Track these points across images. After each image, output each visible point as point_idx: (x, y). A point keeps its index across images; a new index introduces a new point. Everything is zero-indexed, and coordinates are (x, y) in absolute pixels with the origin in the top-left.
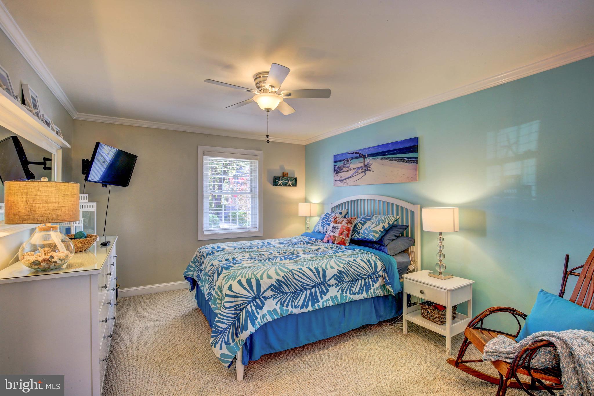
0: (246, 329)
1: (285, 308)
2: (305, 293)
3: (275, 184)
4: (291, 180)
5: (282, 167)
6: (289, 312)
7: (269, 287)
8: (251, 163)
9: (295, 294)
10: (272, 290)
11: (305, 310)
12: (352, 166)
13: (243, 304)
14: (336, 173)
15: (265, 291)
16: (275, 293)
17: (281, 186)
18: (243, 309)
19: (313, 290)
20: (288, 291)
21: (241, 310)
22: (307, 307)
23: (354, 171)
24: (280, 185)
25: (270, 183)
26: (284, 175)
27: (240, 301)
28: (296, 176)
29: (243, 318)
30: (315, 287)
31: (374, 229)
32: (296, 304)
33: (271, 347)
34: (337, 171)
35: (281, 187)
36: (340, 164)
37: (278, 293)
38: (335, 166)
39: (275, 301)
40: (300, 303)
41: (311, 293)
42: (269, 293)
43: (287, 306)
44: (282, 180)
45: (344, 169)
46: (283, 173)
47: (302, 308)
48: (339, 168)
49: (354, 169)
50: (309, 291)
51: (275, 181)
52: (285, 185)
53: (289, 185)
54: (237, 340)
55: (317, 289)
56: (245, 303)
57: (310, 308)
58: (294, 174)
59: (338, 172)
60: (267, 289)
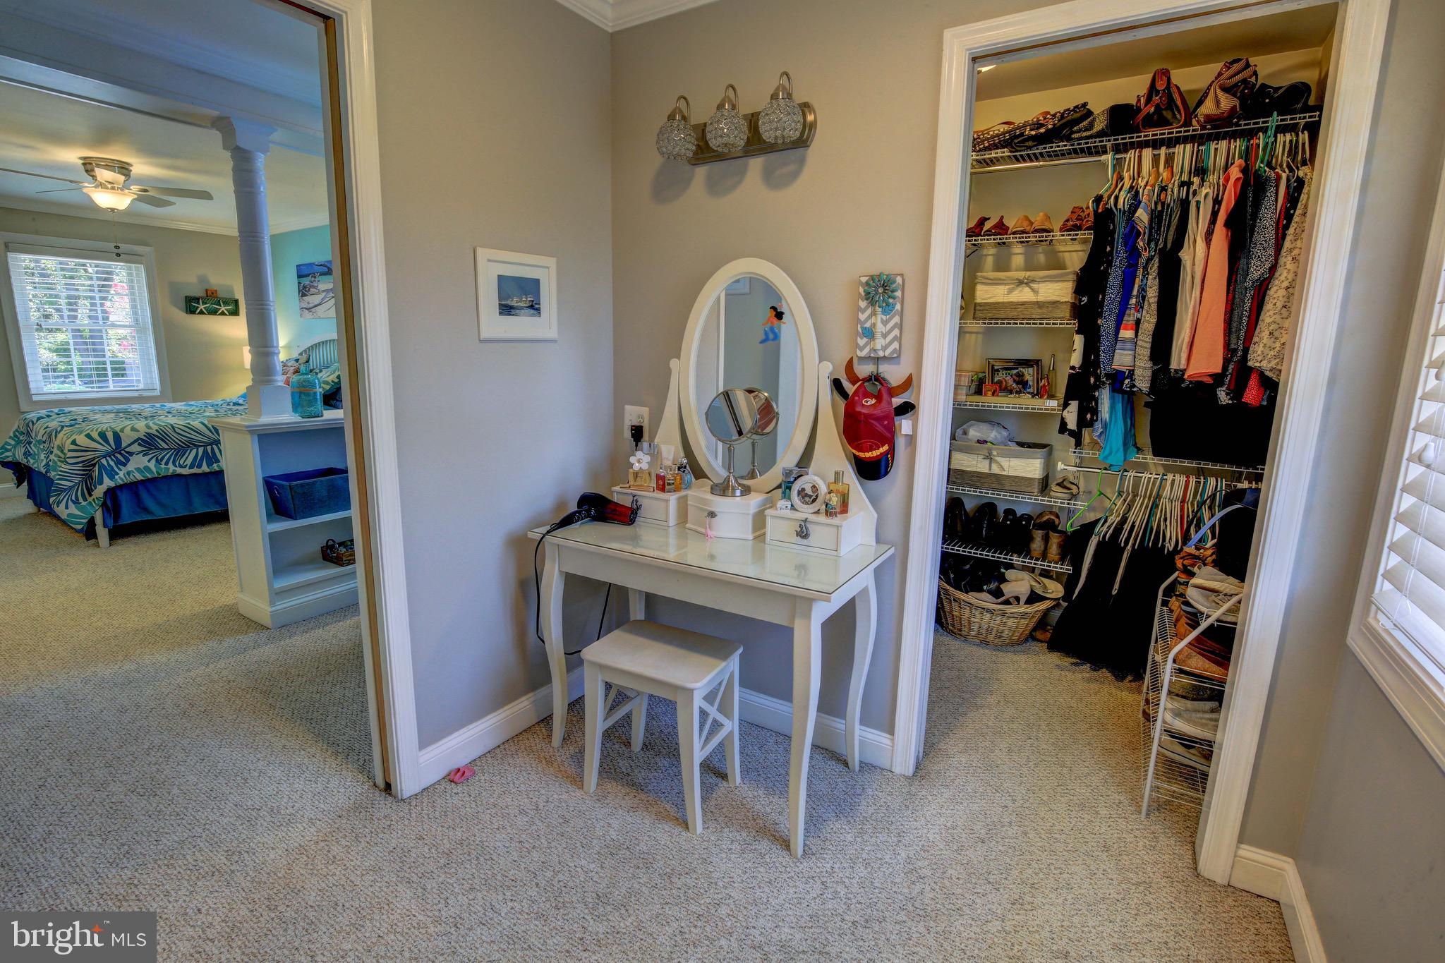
0: (101, 483)
1: (163, 466)
2: (194, 451)
3: (191, 311)
4: (226, 303)
5: (203, 279)
6: (171, 471)
7: (136, 441)
8: (130, 268)
9: (179, 451)
10: (139, 444)
11: (195, 470)
12: (322, 287)
13: (94, 458)
14: (302, 296)
15: (129, 445)
16: (144, 449)
17: (205, 314)
18: (95, 464)
19: (209, 448)
20: (166, 446)
21: (94, 465)
22: (199, 466)
23: (324, 294)
24: (201, 313)
25: (178, 307)
26: (210, 293)
27: (89, 455)
28: (236, 298)
29: (96, 473)
30: (211, 444)
31: (327, 379)
32: (181, 462)
33: (146, 510)
34: (303, 292)
35: (204, 316)
36: (306, 281)
37: (151, 449)
38: (299, 283)
39: (147, 458)
40: (189, 462)
41: (205, 452)
42: (135, 448)
43: (167, 464)
44: (204, 303)
45: (312, 290)
46: (207, 290)
47: (192, 467)
48: (305, 287)
49: (323, 291)
50: (201, 450)
51: (190, 305)
52: (213, 312)
53: (223, 314)
54: (90, 499)
55: (214, 446)
56: (98, 457)
57: (205, 468)
58: (232, 292)
59: (304, 295)
60: (132, 443)
